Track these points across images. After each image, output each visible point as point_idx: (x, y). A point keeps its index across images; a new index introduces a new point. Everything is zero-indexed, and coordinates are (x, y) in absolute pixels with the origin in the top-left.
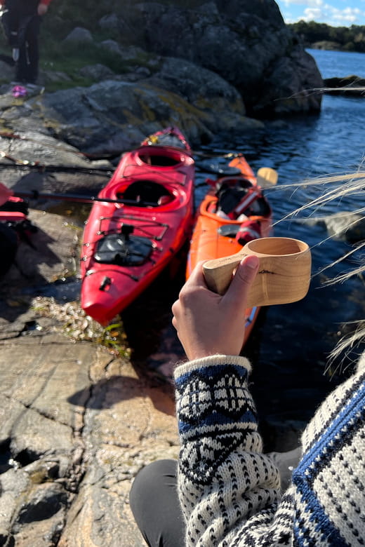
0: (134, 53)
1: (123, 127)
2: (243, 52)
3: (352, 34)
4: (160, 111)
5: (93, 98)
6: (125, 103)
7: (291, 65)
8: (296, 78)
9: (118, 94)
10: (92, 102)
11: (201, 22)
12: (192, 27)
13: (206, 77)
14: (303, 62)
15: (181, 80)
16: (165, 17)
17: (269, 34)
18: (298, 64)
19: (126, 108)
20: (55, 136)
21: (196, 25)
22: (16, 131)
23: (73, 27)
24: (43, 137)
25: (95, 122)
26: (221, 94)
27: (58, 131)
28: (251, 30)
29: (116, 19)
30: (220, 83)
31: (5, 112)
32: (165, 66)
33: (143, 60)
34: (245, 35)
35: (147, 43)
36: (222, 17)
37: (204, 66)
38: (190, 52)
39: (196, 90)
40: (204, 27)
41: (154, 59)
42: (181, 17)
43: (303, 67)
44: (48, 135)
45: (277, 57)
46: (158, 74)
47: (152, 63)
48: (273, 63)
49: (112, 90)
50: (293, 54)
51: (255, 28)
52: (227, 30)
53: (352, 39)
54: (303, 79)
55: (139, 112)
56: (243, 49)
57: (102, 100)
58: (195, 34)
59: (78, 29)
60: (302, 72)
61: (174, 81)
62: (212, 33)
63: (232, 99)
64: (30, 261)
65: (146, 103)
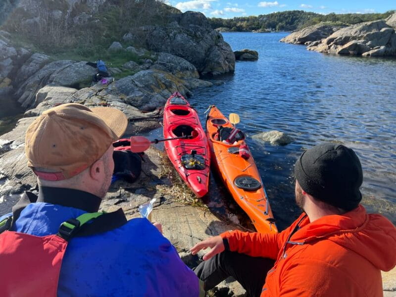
0: (143, 52)
1: (153, 94)
2: (195, 46)
3: (235, 22)
4: (167, 84)
5: (137, 81)
6: (151, 82)
7: (219, 50)
8: (222, 56)
9: (147, 77)
10: (136, 83)
11: (173, 33)
12: (169, 35)
13: (179, 61)
14: (224, 47)
15: (168, 64)
16: (155, 32)
17: (206, 35)
18: (222, 49)
19: (152, 84)
20: (125, 102)
21: (171, 35)
22: (108, 102)
23: (112, 42)
24: (120, 103)
25: (141, 93)
26: (187, 69)
27: (126, 99)
28: (197, 34)
29: (132, 35)
30: (186, 63)
31: (100, 92)
32: (159, 57)
33: (149, 55)
34: (195, 37)
35: (148, 46)
36: (183, 29)
37: (176, 55)
38: (169, 48)
39: (175, 69)
40: (175, 35)
41: (153, 54)
42: (163, 31)
43: (224, 50)
44: (122, 102)
45: (211, 46)
46: (156, 62)
47: (153, 56)
48: (209, 50)
49: (144, 75)
50: (219, 44)
51: (199, 33)
52: (186, 35)
53: (235, 25)
54: (225, 56)
55: (158, 86)
56: (195, 44)
57: (141, 81)
58: (170, 39)
59: (114, 43)
60: (224, 52)
61: (164, 65)
62: (179, 38)
63: (193, 71)
64: (147, 168)
65: (161, 81)
